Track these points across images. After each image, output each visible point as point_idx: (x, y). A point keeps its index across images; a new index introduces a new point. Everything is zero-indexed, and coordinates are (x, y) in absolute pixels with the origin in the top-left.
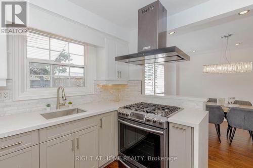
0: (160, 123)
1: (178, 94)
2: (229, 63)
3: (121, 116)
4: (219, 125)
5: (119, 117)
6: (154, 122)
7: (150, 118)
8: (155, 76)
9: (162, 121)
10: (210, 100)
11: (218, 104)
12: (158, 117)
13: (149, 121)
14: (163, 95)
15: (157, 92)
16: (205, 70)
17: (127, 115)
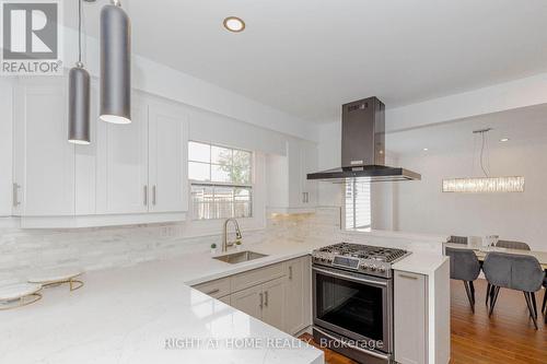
0: (383, 272)
1: (396, 229)
2: (486, 176)
3: (316, 262)
4: (471, 283)
5: (315, 265)
6: (373, 270)
7: (366, 265)
8: (355, 194)
9: (383, 268)
10: (454, 240)
11: (469, 247)
12: (376, 263)
13: (365, 268)
14: (368, 230)
15: (358, 224)
16: (445, 187)
17: (329, 262)
